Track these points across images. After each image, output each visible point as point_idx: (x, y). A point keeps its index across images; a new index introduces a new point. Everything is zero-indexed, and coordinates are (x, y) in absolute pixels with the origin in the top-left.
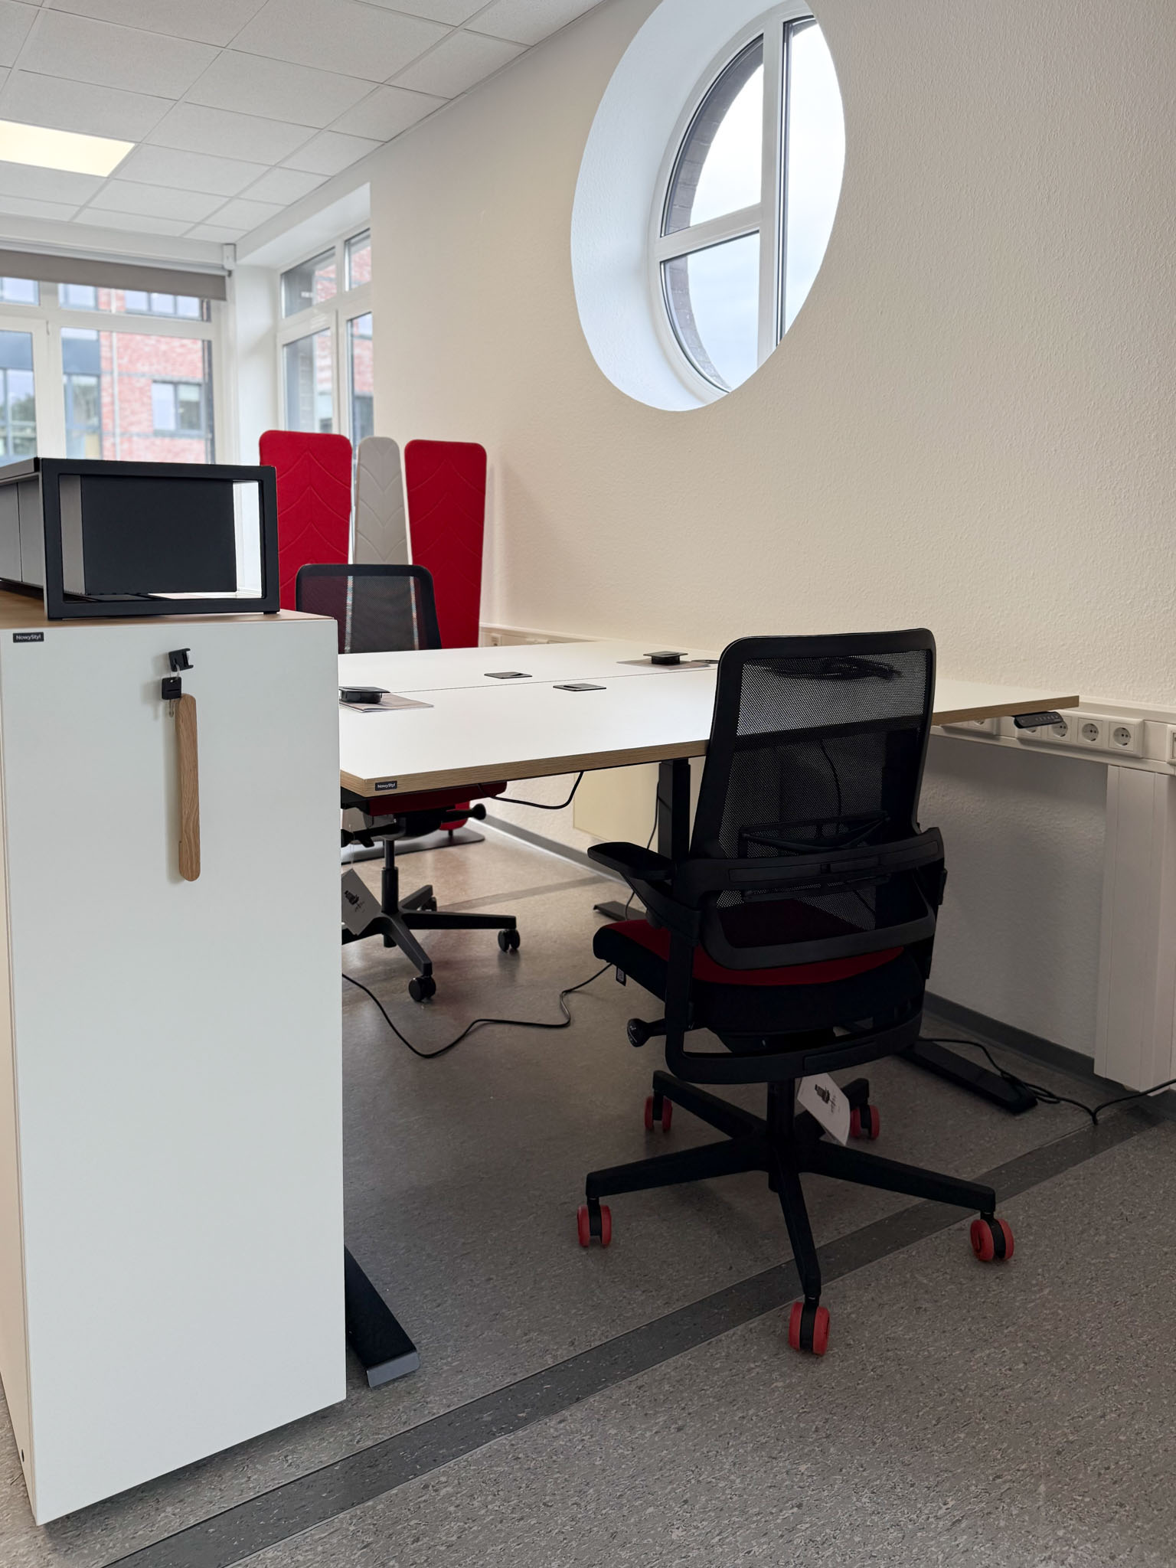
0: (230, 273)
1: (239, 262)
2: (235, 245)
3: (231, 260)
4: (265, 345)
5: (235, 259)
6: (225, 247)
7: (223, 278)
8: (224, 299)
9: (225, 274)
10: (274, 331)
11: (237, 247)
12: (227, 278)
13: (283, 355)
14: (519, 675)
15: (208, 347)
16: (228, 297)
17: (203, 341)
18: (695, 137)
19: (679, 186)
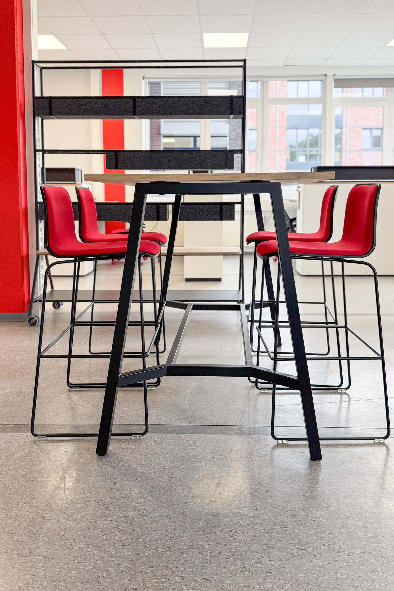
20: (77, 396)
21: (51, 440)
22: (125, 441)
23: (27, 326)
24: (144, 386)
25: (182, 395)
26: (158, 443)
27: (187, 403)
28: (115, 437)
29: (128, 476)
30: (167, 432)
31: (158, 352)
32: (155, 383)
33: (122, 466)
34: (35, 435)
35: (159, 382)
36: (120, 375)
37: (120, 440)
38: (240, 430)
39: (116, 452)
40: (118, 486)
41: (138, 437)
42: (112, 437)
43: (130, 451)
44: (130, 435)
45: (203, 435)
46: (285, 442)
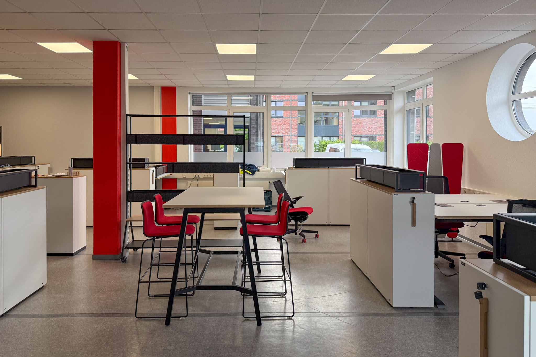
0: (393, 93)
1: (395, 91)
2: (394, 86)
3: (393, 90)
4: (402, 110)
5: (394, 90)
6: (392, 87)
7: (391, 94)
8: (391, 100)
9: (392, 93)
10: (404, 107)
11: (395, 87)
12: (392, 95)
13: (406, 113)
14: (468, 202)
15: (386, 111)
16: (392, 99)
17: (385, 110)
18: (522, 70)
19: (518, 82)
20: (153, 301)
21: (144, 320)
22: (177, 320)
23: (120, 262)
24: (186, 295)
25: (205, 300)
26: (192, 320)
27: (207, 303)
28: (173, 318)
29: (179, 333)
30: (197, 316)
31: (193, 278)
32: (192, 294)
33: (177, 329)
34: (137, 318)
35: (194, 293)
36: (175, 290)
37: (175, 320)
38: (230, 315)
39: (174, 324)
40: (175, 336)
41: (183, 318)
42: (172, 318)
43: (180, 324)
44: (180, 317)
45: (213, 317)
46: (248, 319)
